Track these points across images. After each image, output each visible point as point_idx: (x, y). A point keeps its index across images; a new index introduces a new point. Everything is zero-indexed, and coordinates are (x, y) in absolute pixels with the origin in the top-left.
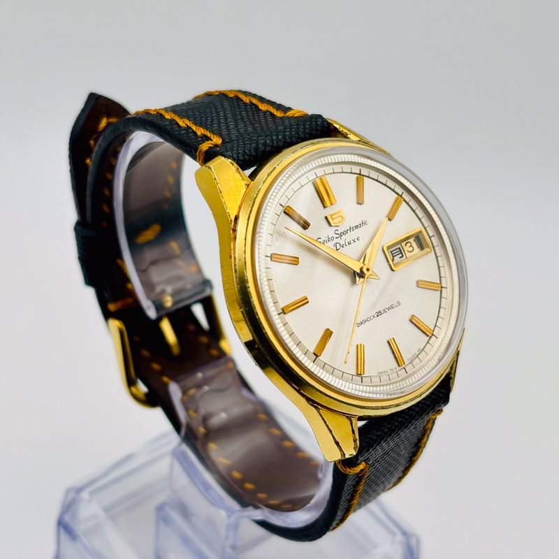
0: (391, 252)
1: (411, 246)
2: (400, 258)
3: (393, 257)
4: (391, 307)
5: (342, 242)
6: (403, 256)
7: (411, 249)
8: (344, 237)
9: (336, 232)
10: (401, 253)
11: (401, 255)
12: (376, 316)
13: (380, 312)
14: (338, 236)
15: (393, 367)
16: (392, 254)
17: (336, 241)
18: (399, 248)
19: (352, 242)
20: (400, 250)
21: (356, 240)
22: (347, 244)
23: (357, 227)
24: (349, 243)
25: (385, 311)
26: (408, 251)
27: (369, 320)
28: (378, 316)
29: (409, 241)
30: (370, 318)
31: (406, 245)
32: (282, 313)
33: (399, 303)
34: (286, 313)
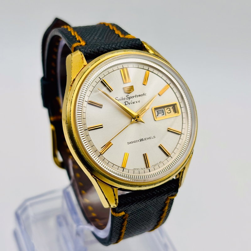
0: (157, 111)
1: (170, 110)
2: (162, 115)
3: (158, 114)
4: (150, 138)
5: (129, 101)
6: (164, 114)
7: (170, 112)
8: (131, 99)
9: (127, 96)
10: (163, 113)
11: (163, 114)
12: (139, 141)
13: (142, 139)
14: (128, 98)
15: (143, 168)
16: (158, 113)
17: (126, 100)
18: (163, 110)
19: (135, 102)
20: (163, 111)
21: (138, 102)
22: (132, 103)
23: (140, 96)
25: (145, 139)
26: (167, 113)
27: (135, 142)
28: (140, 141)
29: (169, 107)
30: (136, 141)
31: (167, 109)
32: (87, 130)
33: (154, 137)
34: (89, 130)
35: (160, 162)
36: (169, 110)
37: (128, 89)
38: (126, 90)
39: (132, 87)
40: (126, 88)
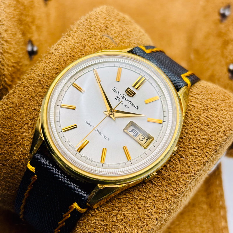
0: (133, 129)
1: (143, 139)
2: (133, 135)
3: (132, 131)
4: (104, 136)
5: (121, 100)
8: (123, 100)
9: (124, 95)
10: (136, 135)
11: (135, 135)
14: (123, 97)
15: (75, 147)
16: (133, 130)
17: (120, 96)
18: (138, 133)
21: (126, 106)
23: (133, 104)
24: (123, 104)
25: (100, 133)
26: (139, 138)
27: (91, 126)
28: (96, 130)
29: (145, 137)
31: (142, 136)
32: (72, 83)
33: (108, 140)
34: (73, 85)
37: (129, 91)
38: (128, 90)
39: (134, 94)
40: (129, 89)
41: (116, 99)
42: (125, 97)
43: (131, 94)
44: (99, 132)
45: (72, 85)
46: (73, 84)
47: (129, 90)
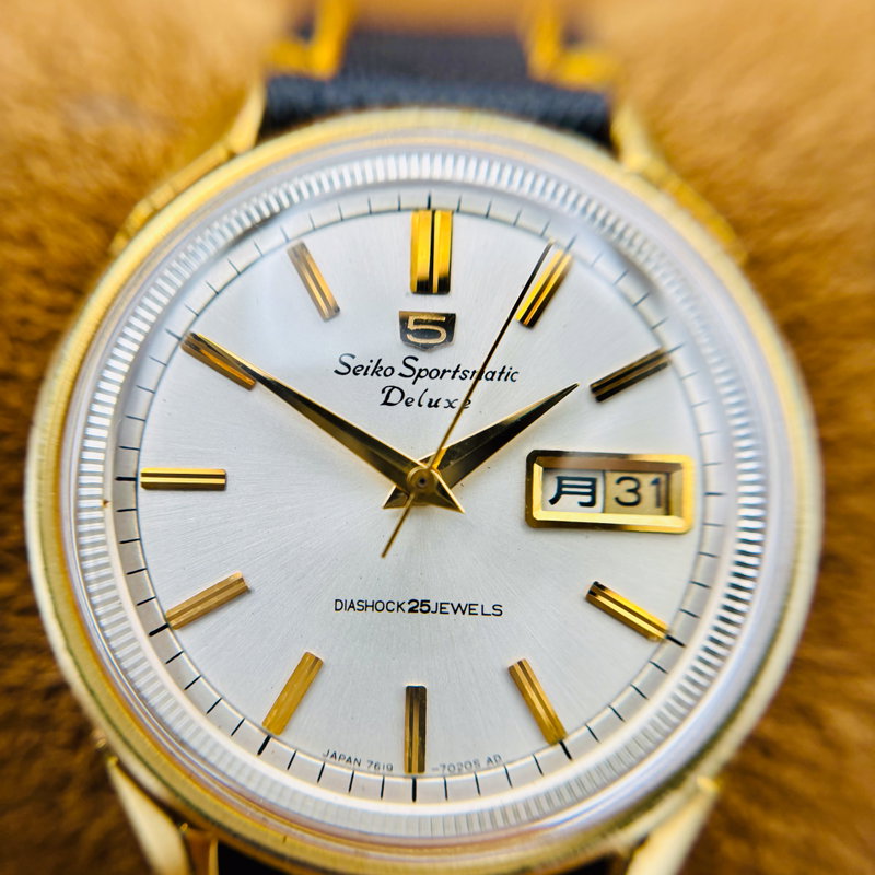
0: (560, 480)
1: (635, 491)
2: (582, 504)
3: (560, 493)
4: (470, 609)
5: (412, 391)
6: (592, 504)
7: (632, 498)
8: (424, 382)
9: (408, 361)
10: (593, 494)
11: (587, 499)
12: (407, 607)
13: (425, 602)
14: (408, 372)
15: (382, 762)
16: (560, 486)
17: (395, 380)
18: (594, 481)
19: (443, 403)
20: (593, 487)
21: (458, 404)
22: (425, 402)
24: (433, 404)
25: (441, 608)
26: (617, 500)
27: (379, 607)
28: (411, 610)
30: (386, 607)
31: (620, 481)
32: (135, 479)
33: (498, 611)
34: (147, 486)
35: (490, 760)
36: (630, 491)
37: (420, 327)
38: (411, 326)
39: (449, 322)
40: (411, 320)
41: (385, 403)
42: (417, 365)
43: (437, 334)
44: (433, 609)
45: (140, 489)
46: (142, 480)
47: (417, 322)
